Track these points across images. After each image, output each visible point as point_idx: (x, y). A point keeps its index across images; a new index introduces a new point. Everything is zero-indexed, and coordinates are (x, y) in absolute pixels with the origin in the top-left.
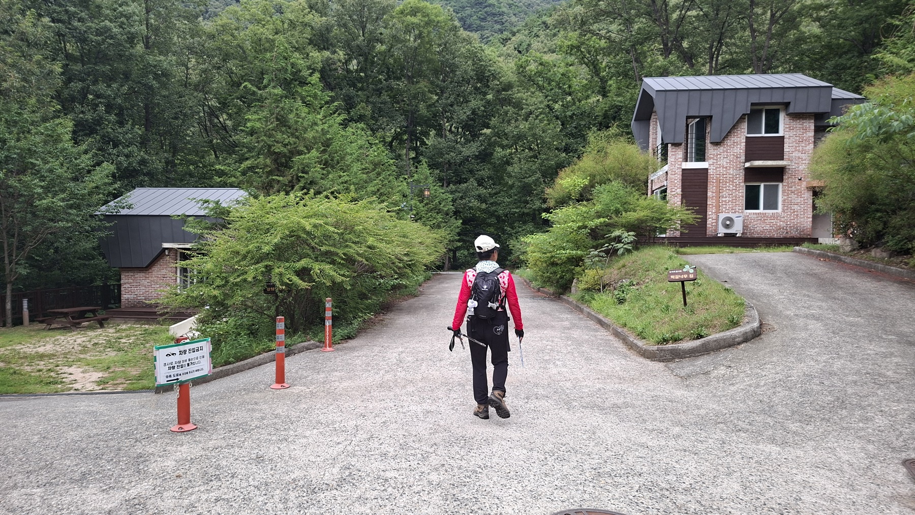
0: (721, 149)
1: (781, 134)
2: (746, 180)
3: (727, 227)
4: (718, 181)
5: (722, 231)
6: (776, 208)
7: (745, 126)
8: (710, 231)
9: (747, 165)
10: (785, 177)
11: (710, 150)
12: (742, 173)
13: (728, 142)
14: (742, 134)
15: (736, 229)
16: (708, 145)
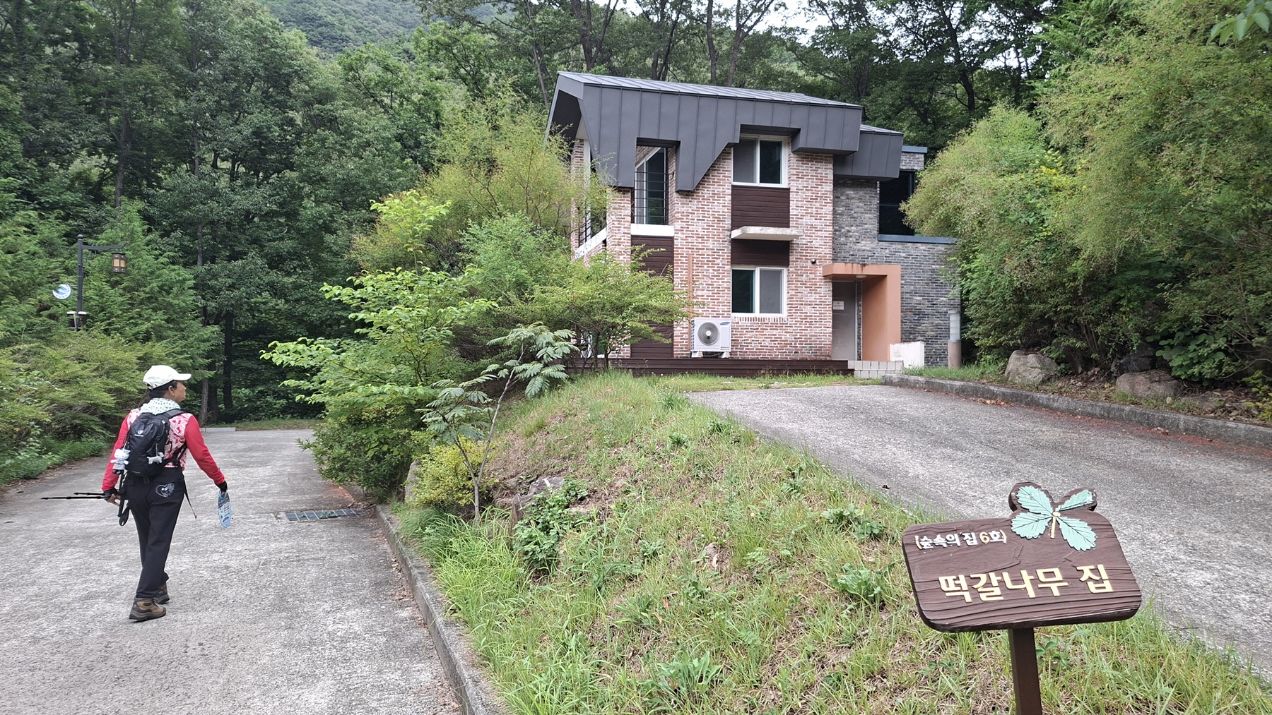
0: (694, 204)
1: (784, 184)
2: (734, 261)
3: (708, 340)
4: (690, 260)
5: (699, 349)
6: (778, 311)
7: (729, 165)
8: (679, 351)
9: (736, 233)
10: (792, 258)
11: (677, 205)
12: (727, 248)
13: (706, 192)
14: (724, 183)
15: (723, 345)
16: (674, 197)
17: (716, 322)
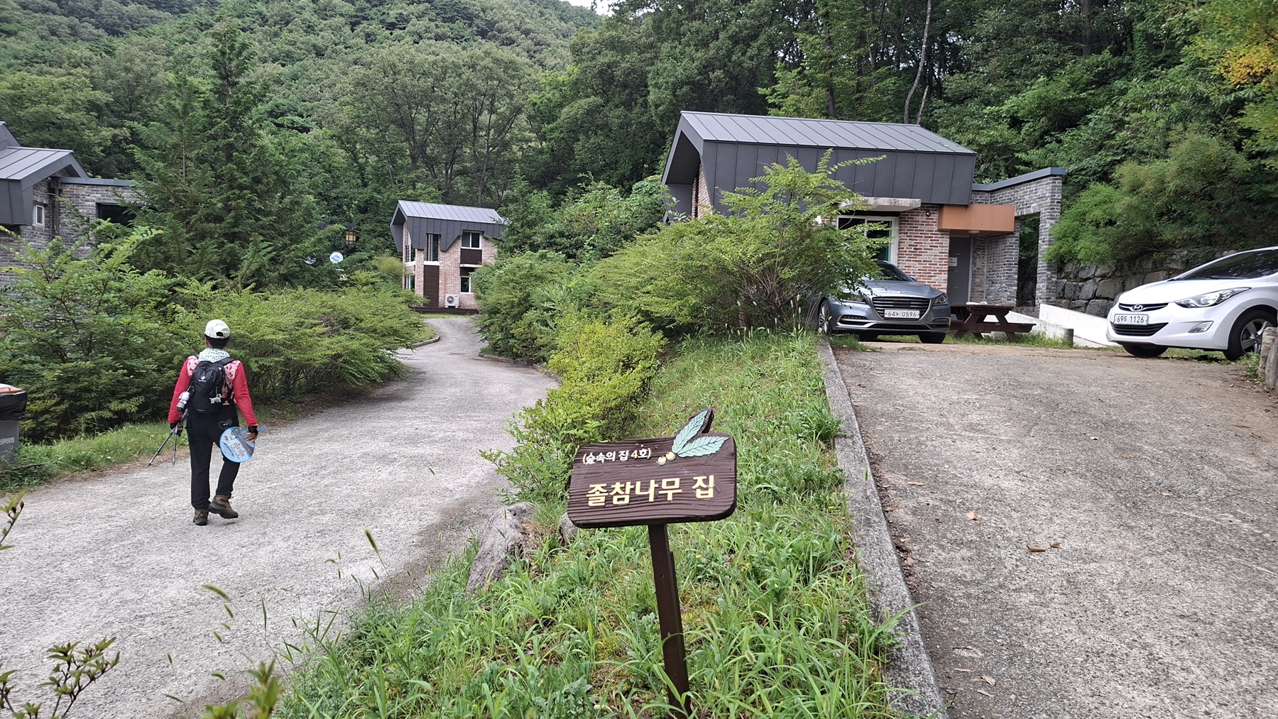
0: (447, 254)
1: (480, 248)
2: (461, 275)
3: (450, 302)
4: (445, 274)
5: (447, 305)
7: (460, 241)
8: (440, 305)
9: (462, 265)
11: (441, 255)
12: (459, 270)
13: (451, 251)
14: (459, 247)
15: (456, 304)
16: (440, 252)
17: (453, 296)
